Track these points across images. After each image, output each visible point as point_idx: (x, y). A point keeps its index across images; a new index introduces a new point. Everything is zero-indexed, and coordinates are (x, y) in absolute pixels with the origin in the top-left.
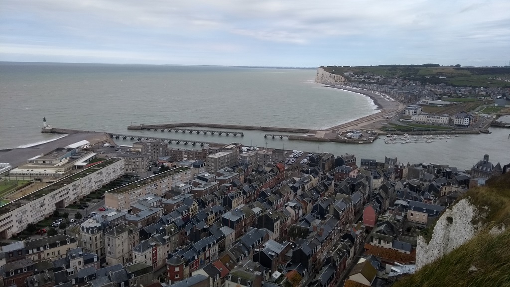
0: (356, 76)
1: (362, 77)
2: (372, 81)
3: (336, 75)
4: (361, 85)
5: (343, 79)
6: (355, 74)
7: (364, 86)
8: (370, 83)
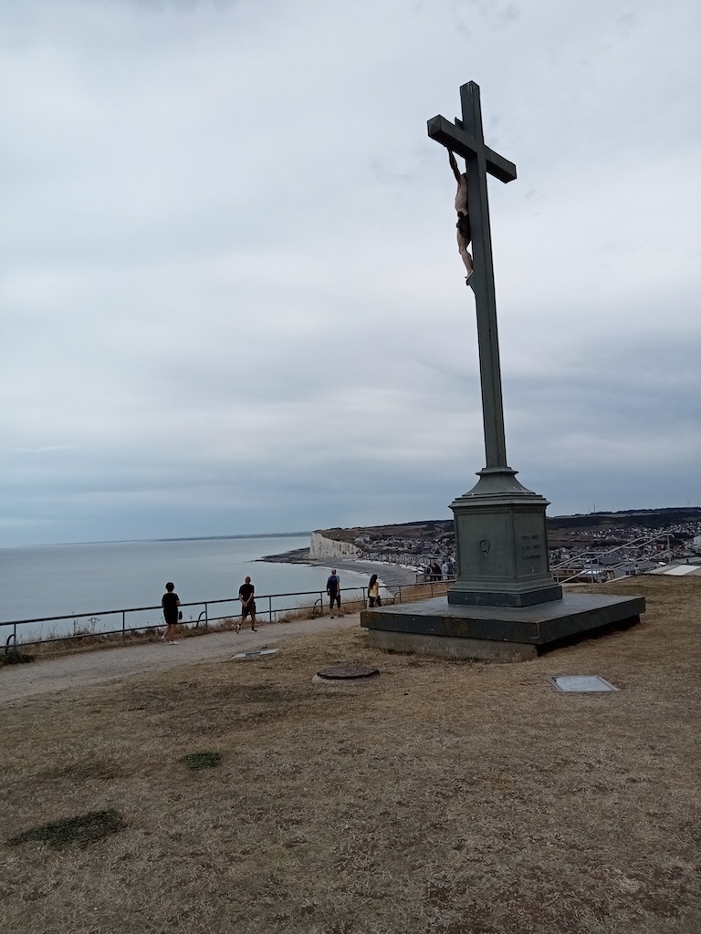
0: (375, 542)
1: (383, 543)
2: (401, 549)
3: (342, 543)
4: (384, 558)
5: (356, 549)
6: (373, 539)
7: (390, 557)
8: (398, 553)
